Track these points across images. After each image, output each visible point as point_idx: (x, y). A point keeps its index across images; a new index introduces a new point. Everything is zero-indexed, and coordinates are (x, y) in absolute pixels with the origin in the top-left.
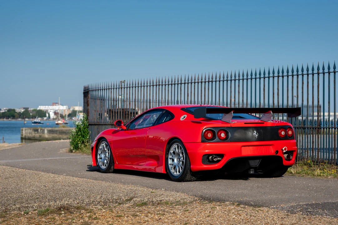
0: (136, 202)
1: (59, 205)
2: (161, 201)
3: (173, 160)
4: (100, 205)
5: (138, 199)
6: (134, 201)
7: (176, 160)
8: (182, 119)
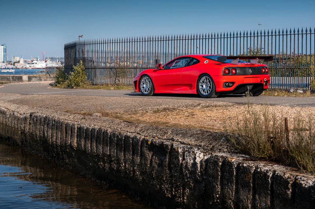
2: (216, 105)
3: (202, 86)
7: (204, 86)
8: (205, 62)
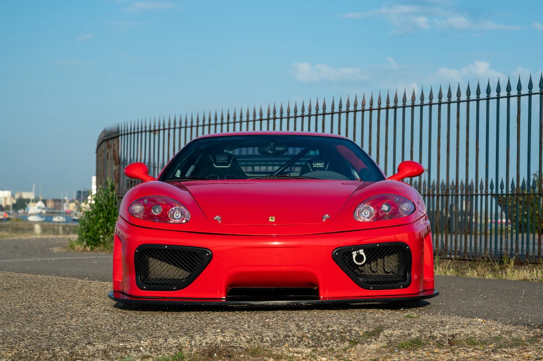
0: (393, 339)
1: (204, 344)
2: (453, 336)
4: (307, 346)
5: (397, 332)
6: (386, 336)
